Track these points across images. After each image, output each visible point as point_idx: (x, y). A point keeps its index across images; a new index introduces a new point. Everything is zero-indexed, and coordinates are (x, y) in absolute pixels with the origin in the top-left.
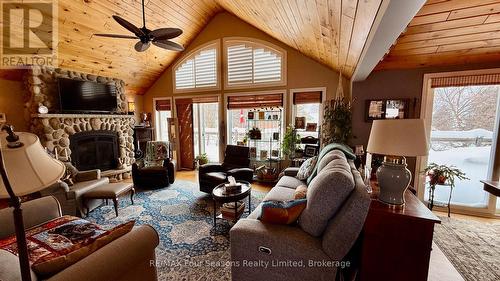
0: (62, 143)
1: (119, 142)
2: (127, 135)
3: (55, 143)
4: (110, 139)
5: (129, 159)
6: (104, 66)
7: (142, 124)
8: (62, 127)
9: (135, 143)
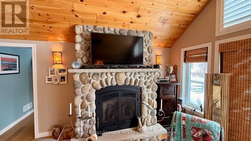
0: (88, 98)
1: (141, 98)
2: (150, 91)
3: (82, 98)
4: (133, 95)
5: (150, 117)
6: (132, 15)
7: (168, 78)
8: (90, 82)
9: (158, 100)
